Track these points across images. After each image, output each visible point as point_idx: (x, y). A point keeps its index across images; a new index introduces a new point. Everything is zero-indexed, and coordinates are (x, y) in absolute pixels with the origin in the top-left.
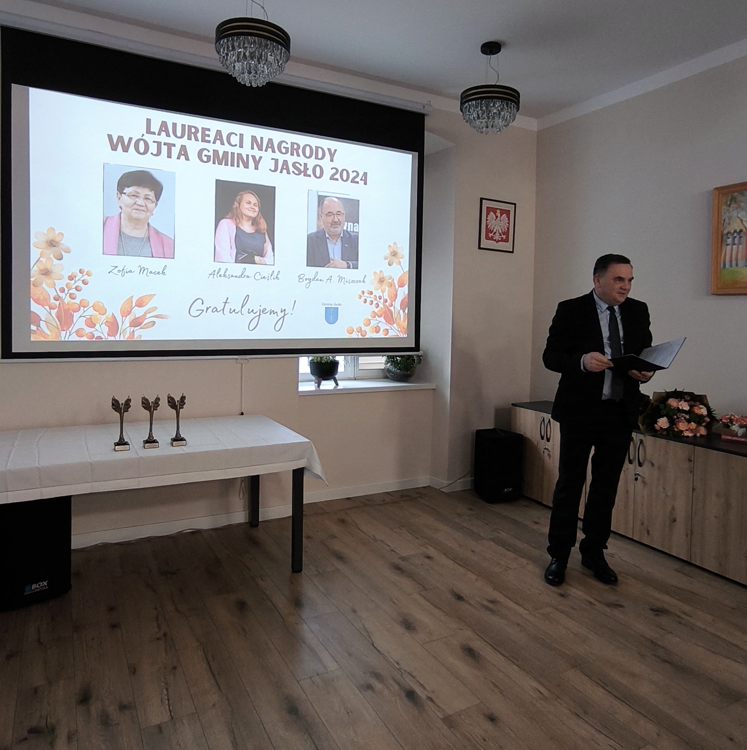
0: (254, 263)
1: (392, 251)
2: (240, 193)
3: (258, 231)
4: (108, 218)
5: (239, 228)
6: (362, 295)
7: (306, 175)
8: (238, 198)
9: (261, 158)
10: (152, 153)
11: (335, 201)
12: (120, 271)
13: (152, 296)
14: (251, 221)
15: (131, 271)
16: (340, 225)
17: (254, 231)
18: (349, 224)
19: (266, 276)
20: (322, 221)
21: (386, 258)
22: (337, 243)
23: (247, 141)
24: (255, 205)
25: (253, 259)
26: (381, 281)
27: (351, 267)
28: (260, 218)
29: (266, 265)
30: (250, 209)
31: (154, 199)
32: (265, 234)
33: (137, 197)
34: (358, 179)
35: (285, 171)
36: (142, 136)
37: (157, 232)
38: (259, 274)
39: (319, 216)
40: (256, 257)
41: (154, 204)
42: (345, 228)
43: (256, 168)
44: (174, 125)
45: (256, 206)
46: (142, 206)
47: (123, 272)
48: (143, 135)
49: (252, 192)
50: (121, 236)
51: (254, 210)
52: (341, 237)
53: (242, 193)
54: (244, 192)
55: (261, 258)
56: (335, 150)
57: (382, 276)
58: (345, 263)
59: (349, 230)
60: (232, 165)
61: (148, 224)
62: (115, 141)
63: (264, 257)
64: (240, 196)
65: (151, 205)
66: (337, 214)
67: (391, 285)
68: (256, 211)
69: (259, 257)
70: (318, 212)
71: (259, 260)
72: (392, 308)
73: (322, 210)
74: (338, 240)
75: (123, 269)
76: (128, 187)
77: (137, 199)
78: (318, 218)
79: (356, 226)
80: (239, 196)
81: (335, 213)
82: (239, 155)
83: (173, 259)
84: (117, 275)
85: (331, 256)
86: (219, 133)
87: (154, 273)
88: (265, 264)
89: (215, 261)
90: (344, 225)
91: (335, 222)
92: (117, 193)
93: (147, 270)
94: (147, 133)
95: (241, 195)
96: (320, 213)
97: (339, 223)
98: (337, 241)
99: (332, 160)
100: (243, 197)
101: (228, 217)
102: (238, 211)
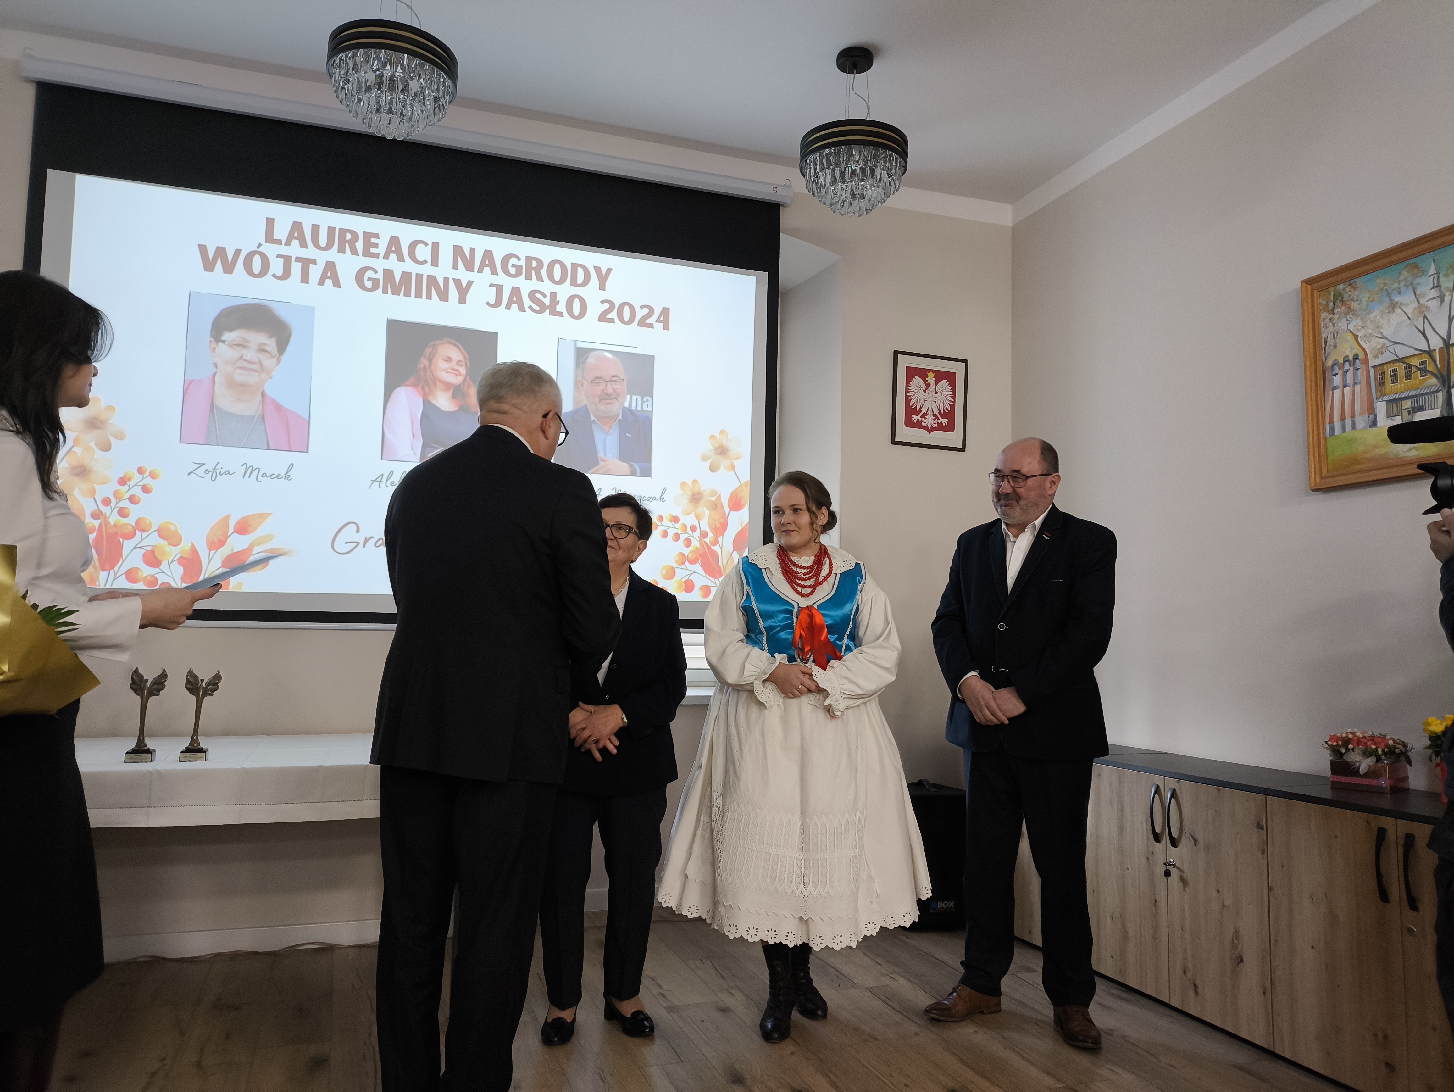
1: (717, 445)
2: (432, 343)
3: (463, 408)
4: (191, 382)
5: (430, 403)
7: (554, 313)
8: (428, 350)
9: (470, 283)
10: (274, 276)
11: (607, 358)
12: (209, 472)
13: (263, 516)
14: (451, 392)
15: (228, 473)
16: (616, 399)
17: (456, 409)
20: (583, 391)
21: (704, 458)
22: (611, 431)
23: (446, 255)
24: (460, 363)
26: (696, 498)
27: (638, 474)
28: (467, 385)
30: (450, 370)
31: (275, 352)
33: (245, 347)
34: (652, 320)
35: (514, 307)
36: (258, 248)
37: (278, 407)
39: (577, 383)
41: (275, 359)
42: (626, 405)
43: (462, 300)
44: (316, 228)
45: (461, 365)
46: (255, 363)
47: (215, 473)
48: (260, 245)
49: (453, 341)
50: (214, 413)
51: (457, 373)
52: (619, 420)
53: (437, 343)
54: (440, 342)
56: (609, 270)
57: (696, 490)
58: (625, 465)
60: (419, 295)
61: (263, 394)
62: (211, 255)
64: (431, 348)
65: (268, 362)
66: (610, 381)
67: (716, 506)
68: (460, 375)
70: (576, 376)
72: (716, 548)
73: (583, 371)
74: (613, 426)
75: (215, 469)
76: (231, 330)
77: (244, 351)
78: (576, 387)
79: (647, 401)
80: (429, 347)
81: (608, 379)
82: (432, 280)
83: (307, 454)
84: (204, 477)
85: (600, 454)
86: (394, 241)
87: (271, 476)
89: (383, 458)
90: (625, 399)
91: (606, 394)
92: (211, 342)
93: (258, 469)
94: (266, 242)
95: (434, 345)
96: (579, 377)
97: (616, 395)
98: (611, 427)
99: (602, 287)
100: (437, 349)
101: (408, 383)
102: (428, 374)
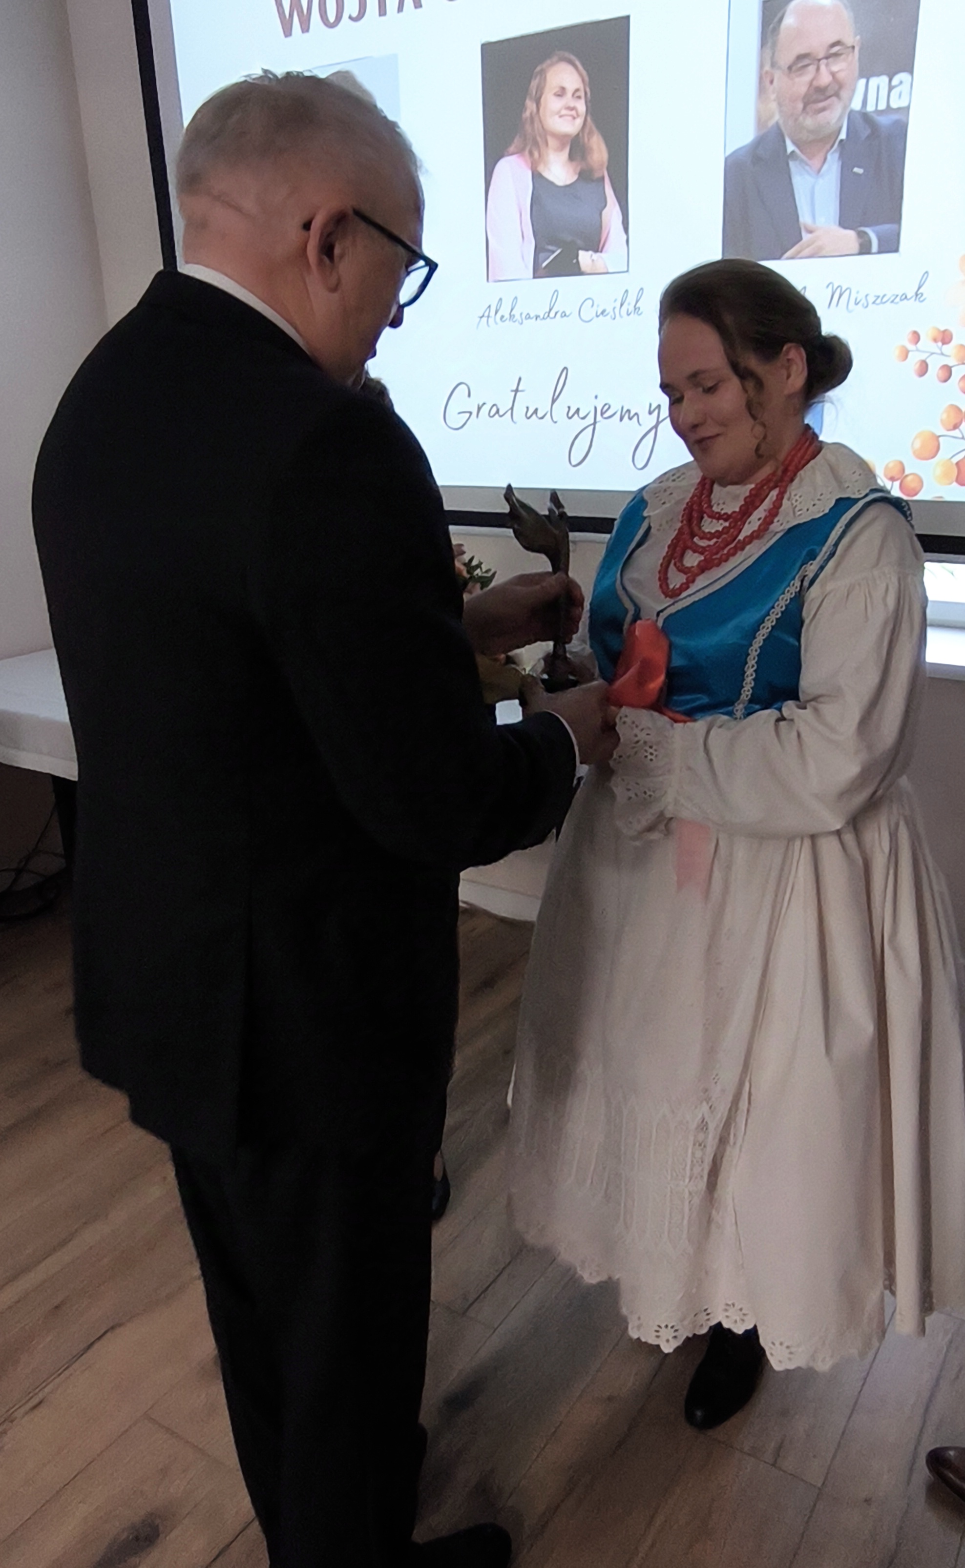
0: (576, 270)
2: (538, 69)
3: (585, 176)
5: (540, 176)
6: (911, 347)
8: (534, 83)
10: (350, 17)
11: (821, 8)
14: (567, 151)
16: (837, 95)
17: (575, 178)
18: (874, 82)
19: (609, 310)
20: (773, 96)
24: (578, 94)
25: (575, 261)
27: (875, 247)
28: (591, 133)
29: (607, 273)
30: (564, 112)
32: (603, 179)
38: (589, 302)
39: (764, 81)
40: (582, 253)
42: (856, 104)
45: (579, 97)
49: (567, 55)
51: (573, 113)
52: (842, 141)
53: (544, 66)
55: (596, 256)
58: (851, 234)
59: (870, 108)
62: (287, 10)
63: (601, 252)
64: (538, 77)
66: (827, 58)
68: (578, 115)
69: (590, 252)
70: (761, 66)
71: (590, 261)
73: (773, 54)
74: (829, 157)
78: (762, 90)
79: (901, 84)
80: (536, 77)
81: (821, 55)
85: (805, 218)
88: (605, 271)
89: (490, 278)
90: (853, 91)
91: (818, 89)
95: (543, 73)
96: (767, 68)
97: (836, 87)
98: (825, 159)
100: (545, 77)
101: (512, 149)
102: (536, 126)
